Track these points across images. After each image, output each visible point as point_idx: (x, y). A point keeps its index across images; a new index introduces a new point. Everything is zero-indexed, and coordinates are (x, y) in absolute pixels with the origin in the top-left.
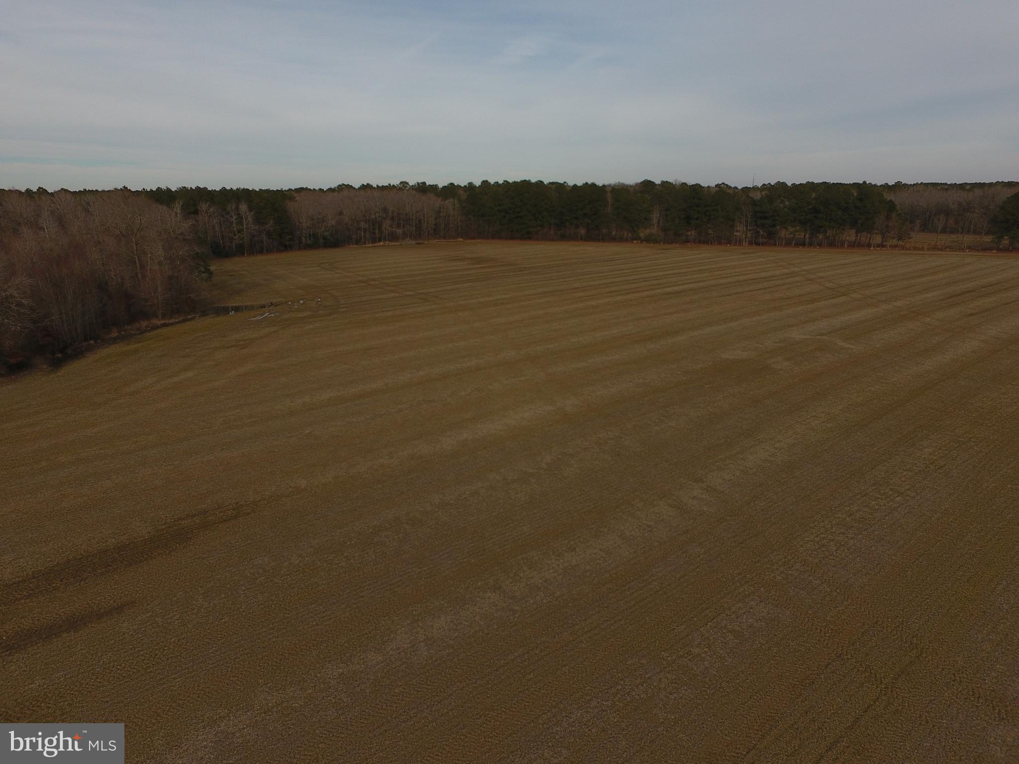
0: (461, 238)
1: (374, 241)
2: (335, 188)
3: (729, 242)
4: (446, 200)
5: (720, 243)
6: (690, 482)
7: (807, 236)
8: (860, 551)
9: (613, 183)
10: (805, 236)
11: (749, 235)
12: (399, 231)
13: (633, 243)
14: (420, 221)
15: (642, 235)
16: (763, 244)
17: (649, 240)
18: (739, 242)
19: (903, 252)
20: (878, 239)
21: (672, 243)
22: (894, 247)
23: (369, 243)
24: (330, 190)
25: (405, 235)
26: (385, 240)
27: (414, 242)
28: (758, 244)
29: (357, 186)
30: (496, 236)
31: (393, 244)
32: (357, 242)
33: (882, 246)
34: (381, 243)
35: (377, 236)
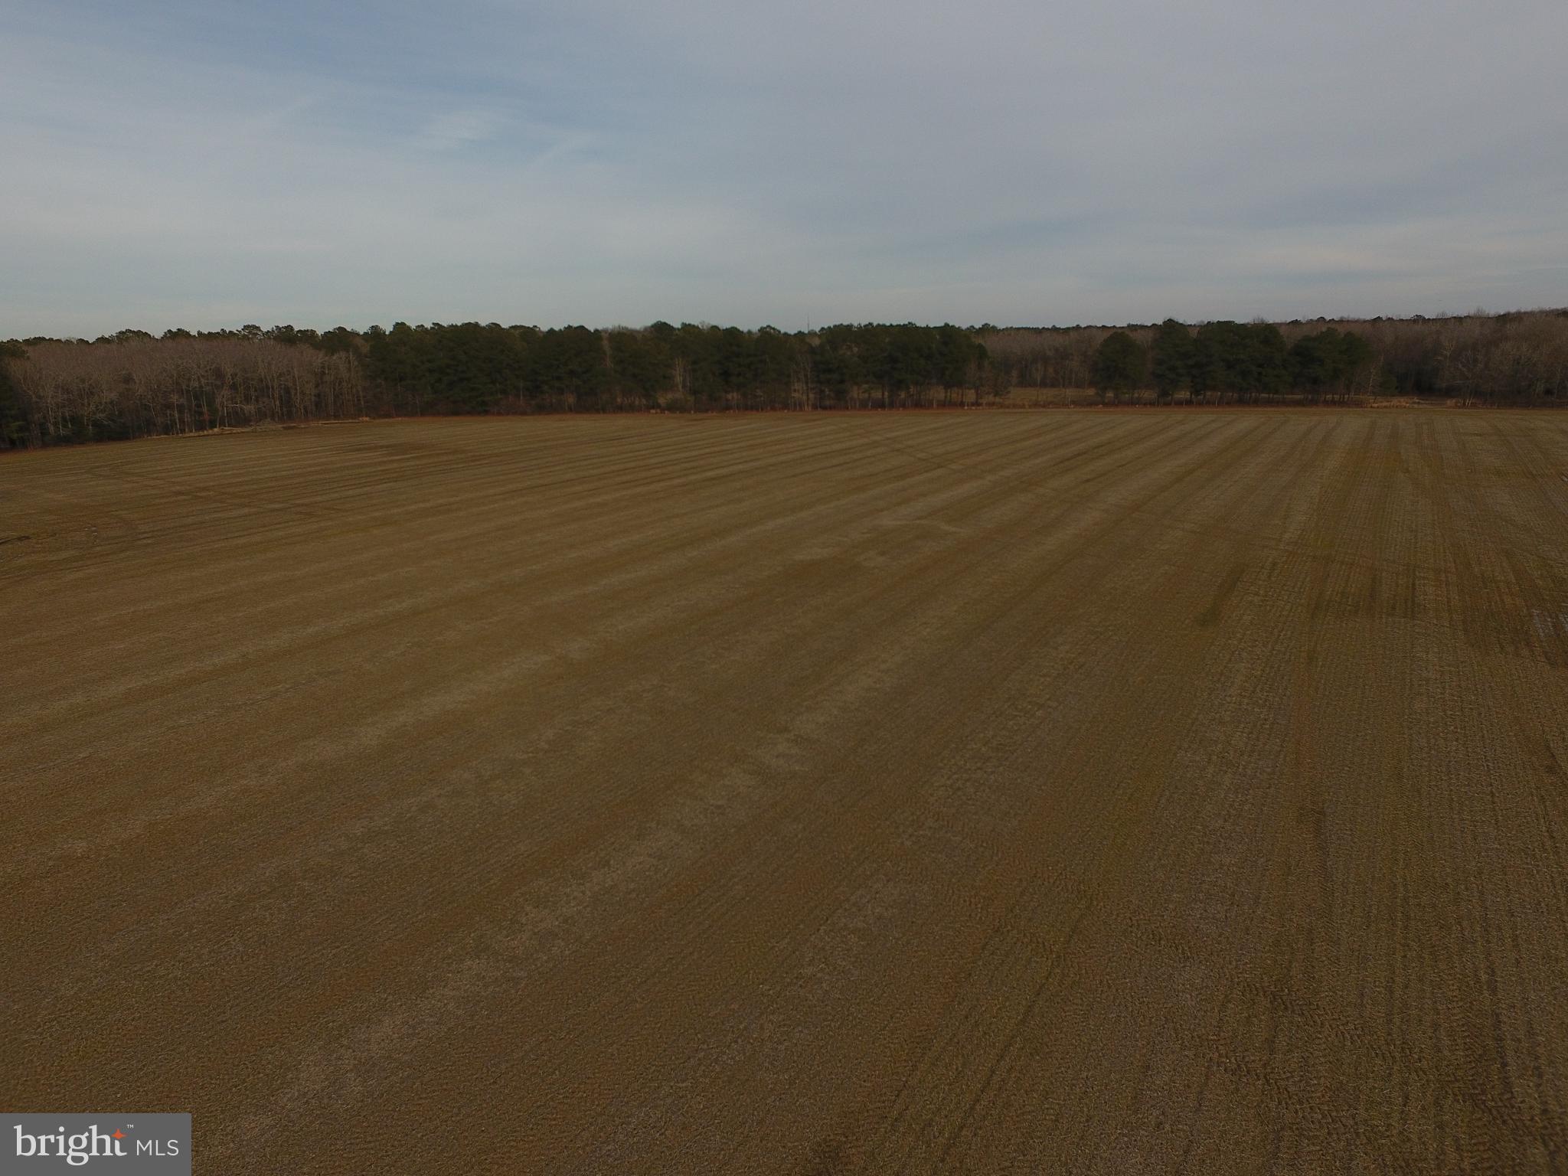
0: (366, 416)
1: (201, 427)
3: (786, 406)
4: (333, 354)
5: (773, 409)
6: (771, 735)
7: (886, 394)
9: (611, 327)
11: (811, 396)
12: (250, 408)
13: (649, 413)
14: (287, 391)
15: (662, 401)
16: (830, 408)
17: (672, 408)
18: (799, 406)
19: (1002, 410)
20: (971, 395)
21: (706, 411)
22: (991, 405)
23: (191, 431)
24: (103, 339)
25: (261, 416)
26: (222, 424)
27: (280, 426)
28: (824, 408)
29: (156, 333)
31: (240, 430)
32: (167, 430)
33: (977, 404)
34: (216, 430)
35: (206, 417)
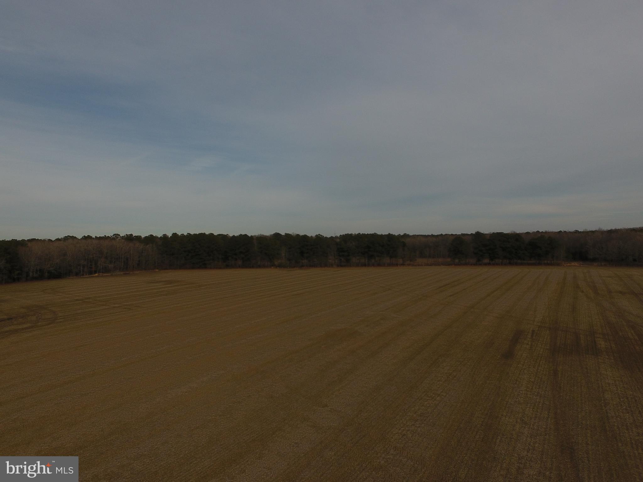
0: (157, 269)
1: (91, 273)
2: (62, 238)
3: (326, 266)
4: (147, 245)
5: (321, 266)
6: (320, 408)
7: (366, 260)
8: (425, 434)
9: (257, 235)
10: (365, 261)
11: (336, 261)
12: (111, 266)
13: (271, 268)
14: (127, 259)
15: (276, 263)
16: (344, 266)
17: (280, 266)
18: (331, 265)
19: (413, 267)
20: (401, 261)
21: (294, 267)
22: (409, 265)
23: (86, 275)
24: (58, 240)
25: (115, 269)
26: (99, 272)
27: (122, 273)
28: (341, 266)
29: (80, 237)
30: (182, 267)
31: (106, 274)
32: (77, 274)
33: (403, 265)
34: (96, 274)
35: (93, 269)
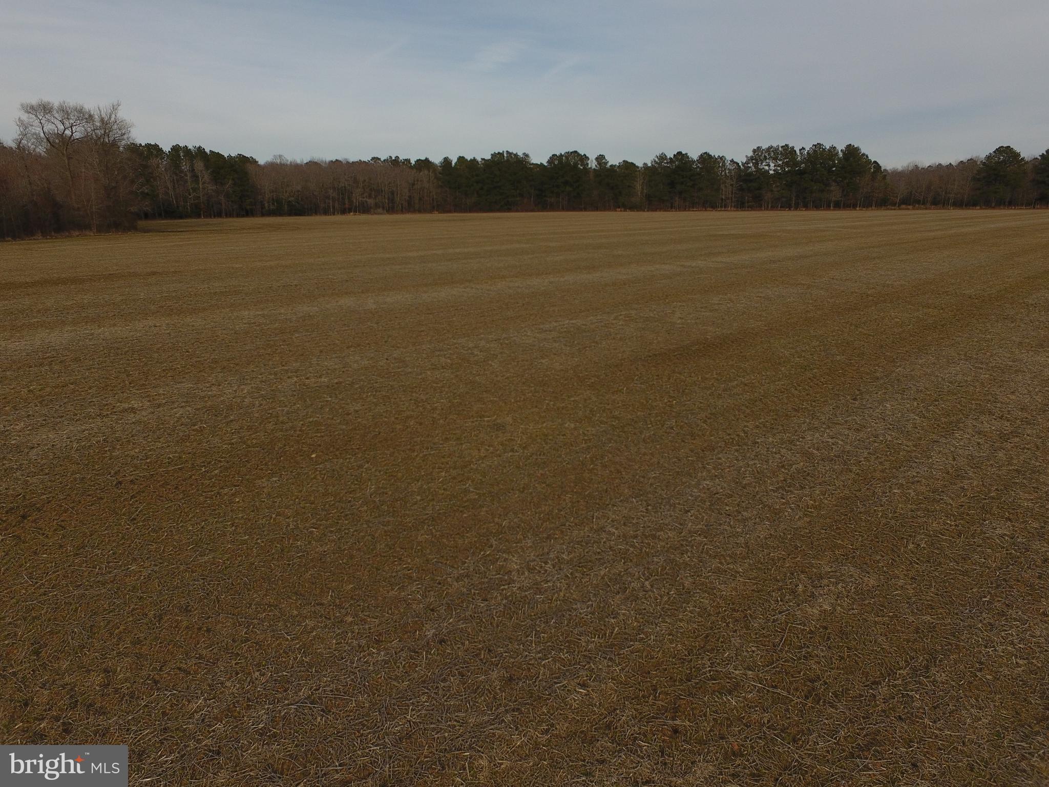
1: (343, 212)
3: (714, 207)
7: (793, 198)
11: (734, 199)
12: (371, 201)
13: (616, 210)
14: (393, 193)
15: (626, 203)
16: (748, 208)
17: (632, 207)
18: (724, 207)
21: (656, 209)
23: (338, 214)
25: (377, 206)
26: (355, 211)
28: (743, 208)
32: (326, 212)
34: (351, 215)
35: (347, 206)
